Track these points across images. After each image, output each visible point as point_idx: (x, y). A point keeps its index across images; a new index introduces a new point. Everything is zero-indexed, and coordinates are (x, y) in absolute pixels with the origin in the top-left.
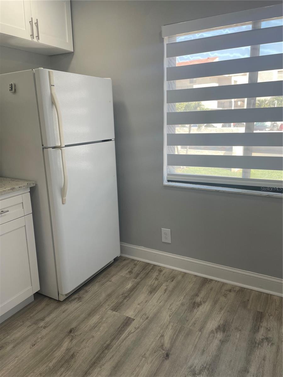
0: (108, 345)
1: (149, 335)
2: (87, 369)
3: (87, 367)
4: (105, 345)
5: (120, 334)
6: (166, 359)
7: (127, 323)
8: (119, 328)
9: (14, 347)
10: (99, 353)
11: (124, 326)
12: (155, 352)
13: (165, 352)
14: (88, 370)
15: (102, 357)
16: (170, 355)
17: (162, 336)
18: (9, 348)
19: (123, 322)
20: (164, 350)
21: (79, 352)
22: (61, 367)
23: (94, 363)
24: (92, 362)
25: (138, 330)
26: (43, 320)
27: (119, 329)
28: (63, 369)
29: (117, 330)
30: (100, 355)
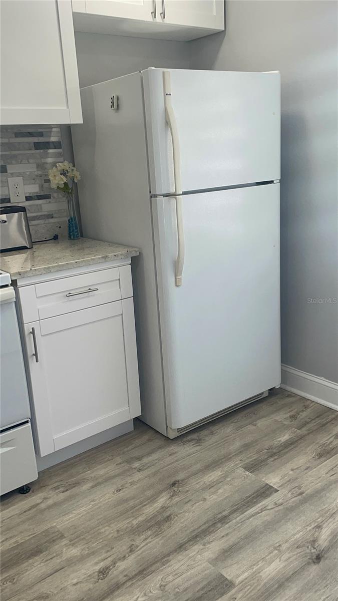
0: (225, 517)
1: (296, 520)
2: (182, 541)
3: (184, 539)
4: (219, 516)
5: (248, 506)
6: (314, 562)
7: (263, 492)
8: (249, 497)
9: (92, 487)
10: (207, 525)
11: (258, 496)
12: (297, 547)
13: (314, 552)
14: (185, 544)
15: (210, 531)
16: (322, 559)
17: (319, 527)
18: (86, 487)
19: (258, 491)
20: (314, 548)
21: (179, 516)
22: (149, 528)
23: (196, 536)
24: (193, 534)
25: (281, 507)
26: (140, 460)
27: (249, 499)
28: (149, 533)
29: (245, 500)
30: (209, 527)
